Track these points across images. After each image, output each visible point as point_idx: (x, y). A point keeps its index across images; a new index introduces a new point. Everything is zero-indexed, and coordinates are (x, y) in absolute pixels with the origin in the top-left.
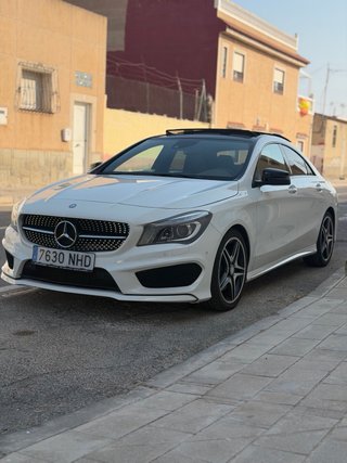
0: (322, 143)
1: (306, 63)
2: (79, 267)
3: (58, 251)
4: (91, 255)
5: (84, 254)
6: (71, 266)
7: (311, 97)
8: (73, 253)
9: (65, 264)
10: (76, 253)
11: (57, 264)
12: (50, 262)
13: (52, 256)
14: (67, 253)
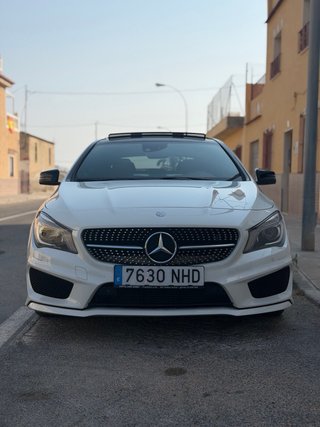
0: (27, 159)
1: (12, 83)
2: (186, 283)
3: (156, 269)
4: (200, 268)
5: (191, 268)
6: (176, 283)
7: (16, 115)
8: (176, 268)
9: (168, 282)
10: (181, 268)
11: (155, 283)
12: (145, 283)
13: (147, 275)
14: (168, 270)
